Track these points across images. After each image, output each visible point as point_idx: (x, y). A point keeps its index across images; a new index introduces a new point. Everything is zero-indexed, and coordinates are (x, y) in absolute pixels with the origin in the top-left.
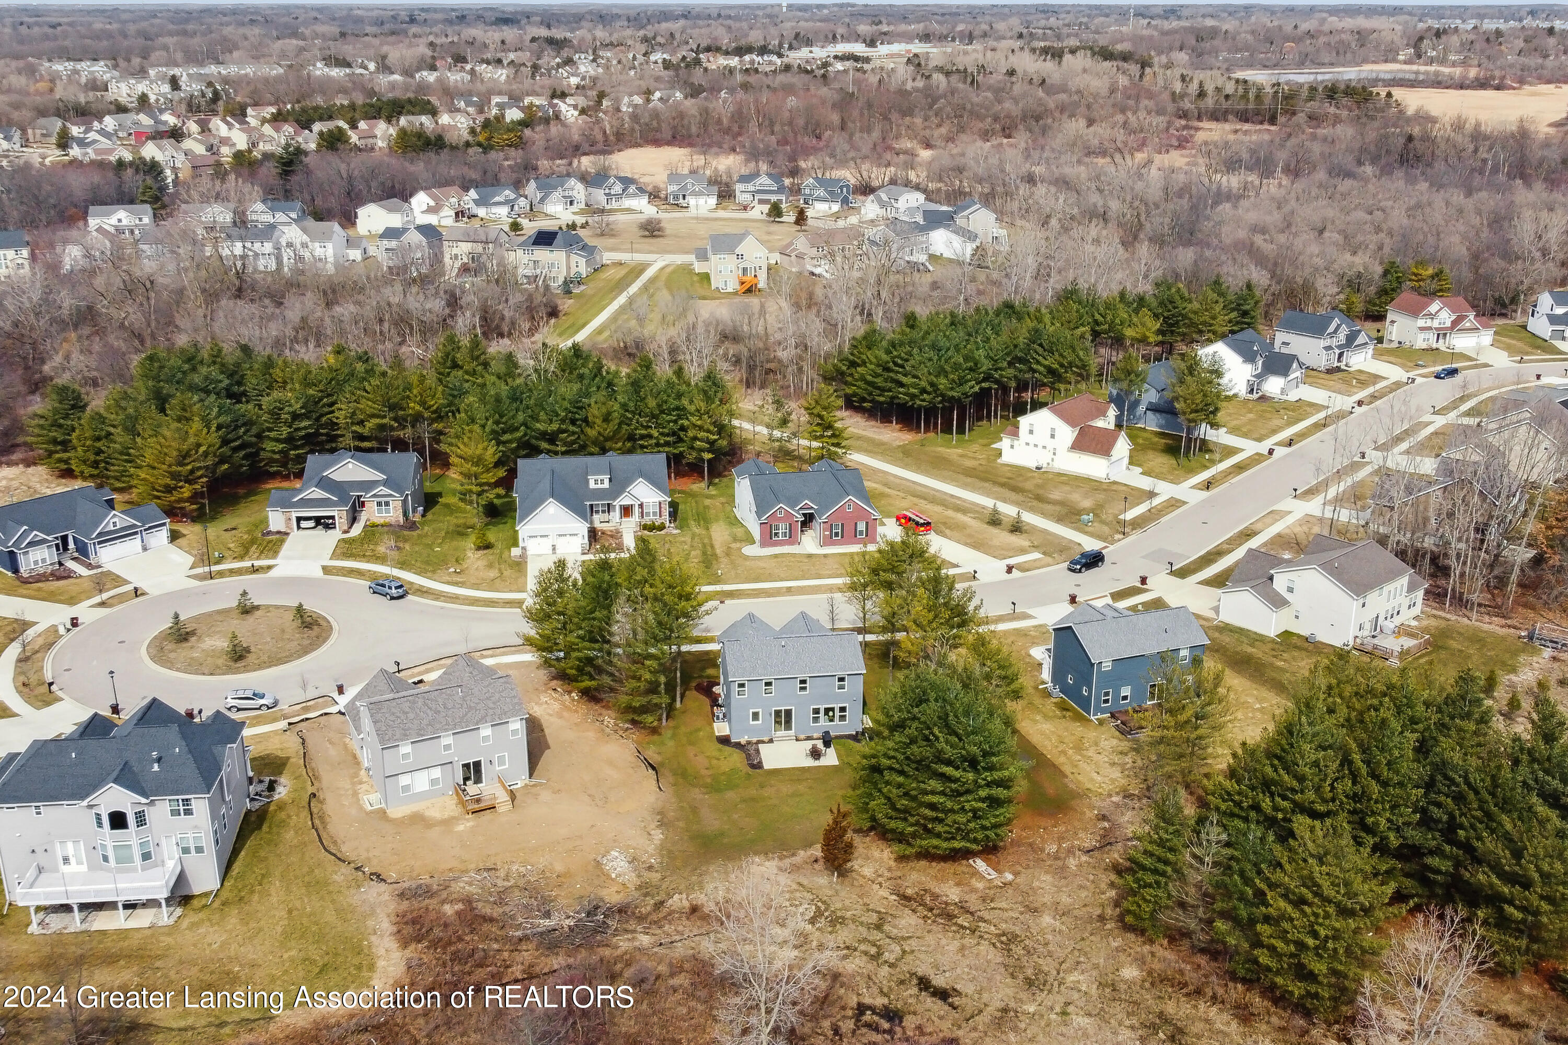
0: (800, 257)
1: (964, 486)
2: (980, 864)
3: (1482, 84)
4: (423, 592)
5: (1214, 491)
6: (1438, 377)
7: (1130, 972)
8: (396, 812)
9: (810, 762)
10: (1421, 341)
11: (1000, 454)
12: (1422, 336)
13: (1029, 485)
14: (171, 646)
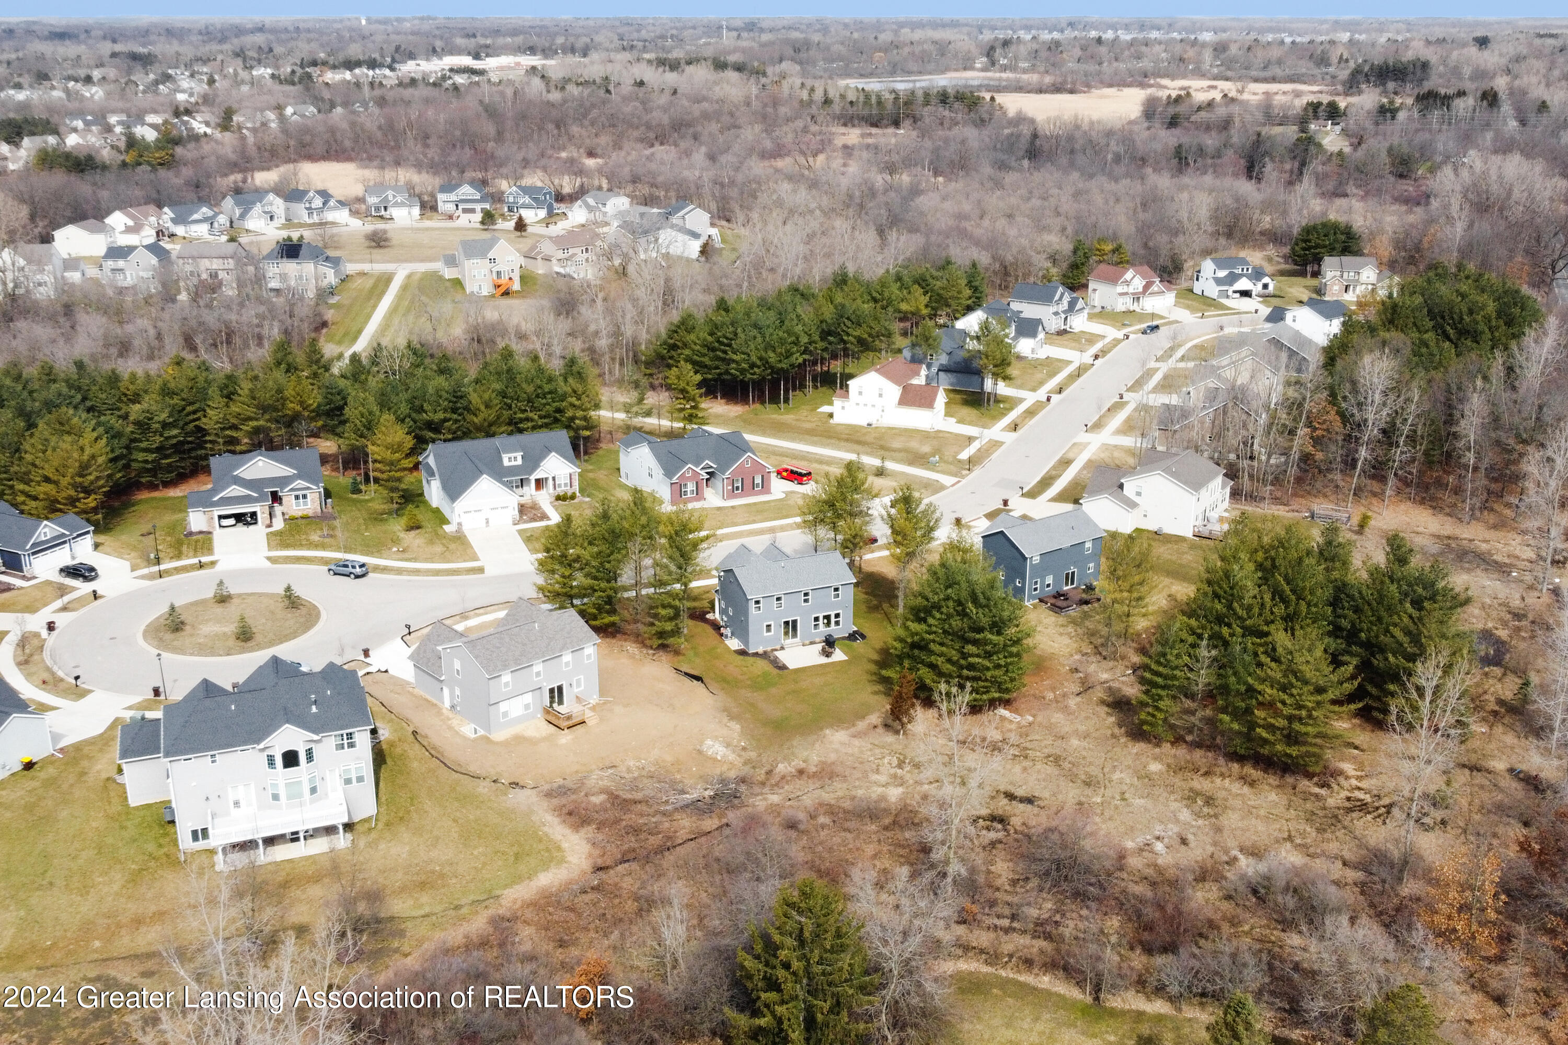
0: (547, 259)
1: (814, 444)
2: (1002, 712)
3: (1057, 89)
5: (1020, 432)
6: (1144, 332)
7: (1155, 767)
8: (499, 736)
9: (824, 660)
10: (1122, 304)
11: (831, 415)
12: (1121, 300)
14: (169, 636)
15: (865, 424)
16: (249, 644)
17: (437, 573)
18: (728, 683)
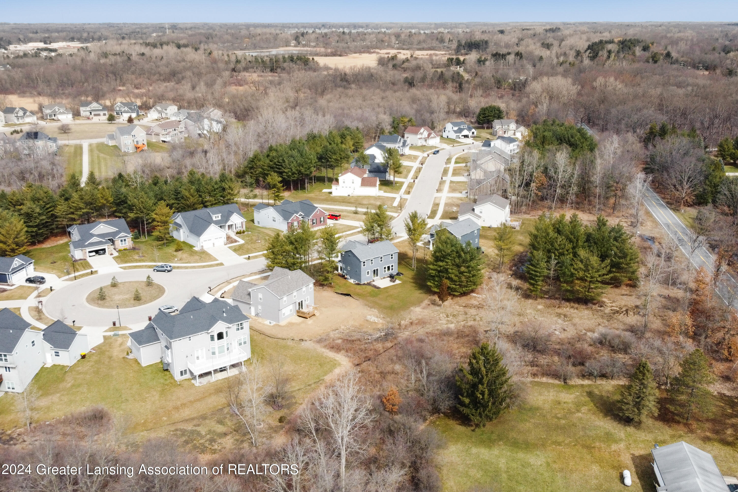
0: (157, 135)
2: (473, 294)
4: (178, 268)
5: (411, 193)
6: (434, 154)
9: (392, 284)
11: (331, 193)
12: (420, 141)
13: (352, 200)
14: (100, 302)
15: (347, 195)
17: (204, 267)
18: (360, 296)
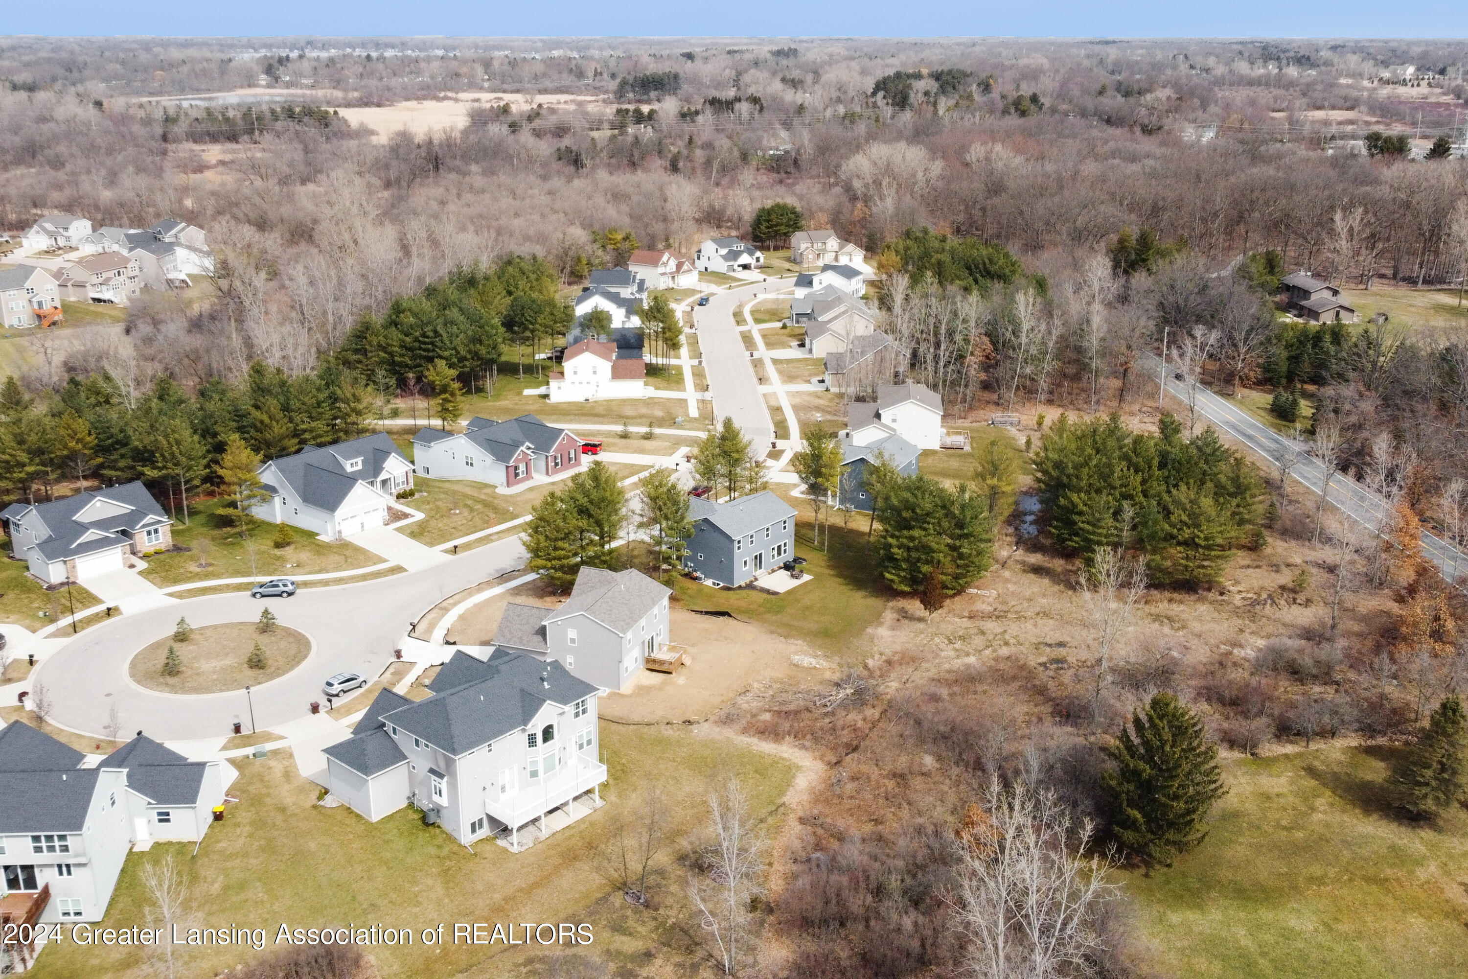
0: (81, 285)
2: (972, 591)
3: (366, 103)
5: (712, 390)
6: (701, 304)
8: (626, 688)
10: (662, 284)
14: (171, 680)
15: (581, 399)
16: (269, 671)
17: (364, 577)
18: (750, 614)
